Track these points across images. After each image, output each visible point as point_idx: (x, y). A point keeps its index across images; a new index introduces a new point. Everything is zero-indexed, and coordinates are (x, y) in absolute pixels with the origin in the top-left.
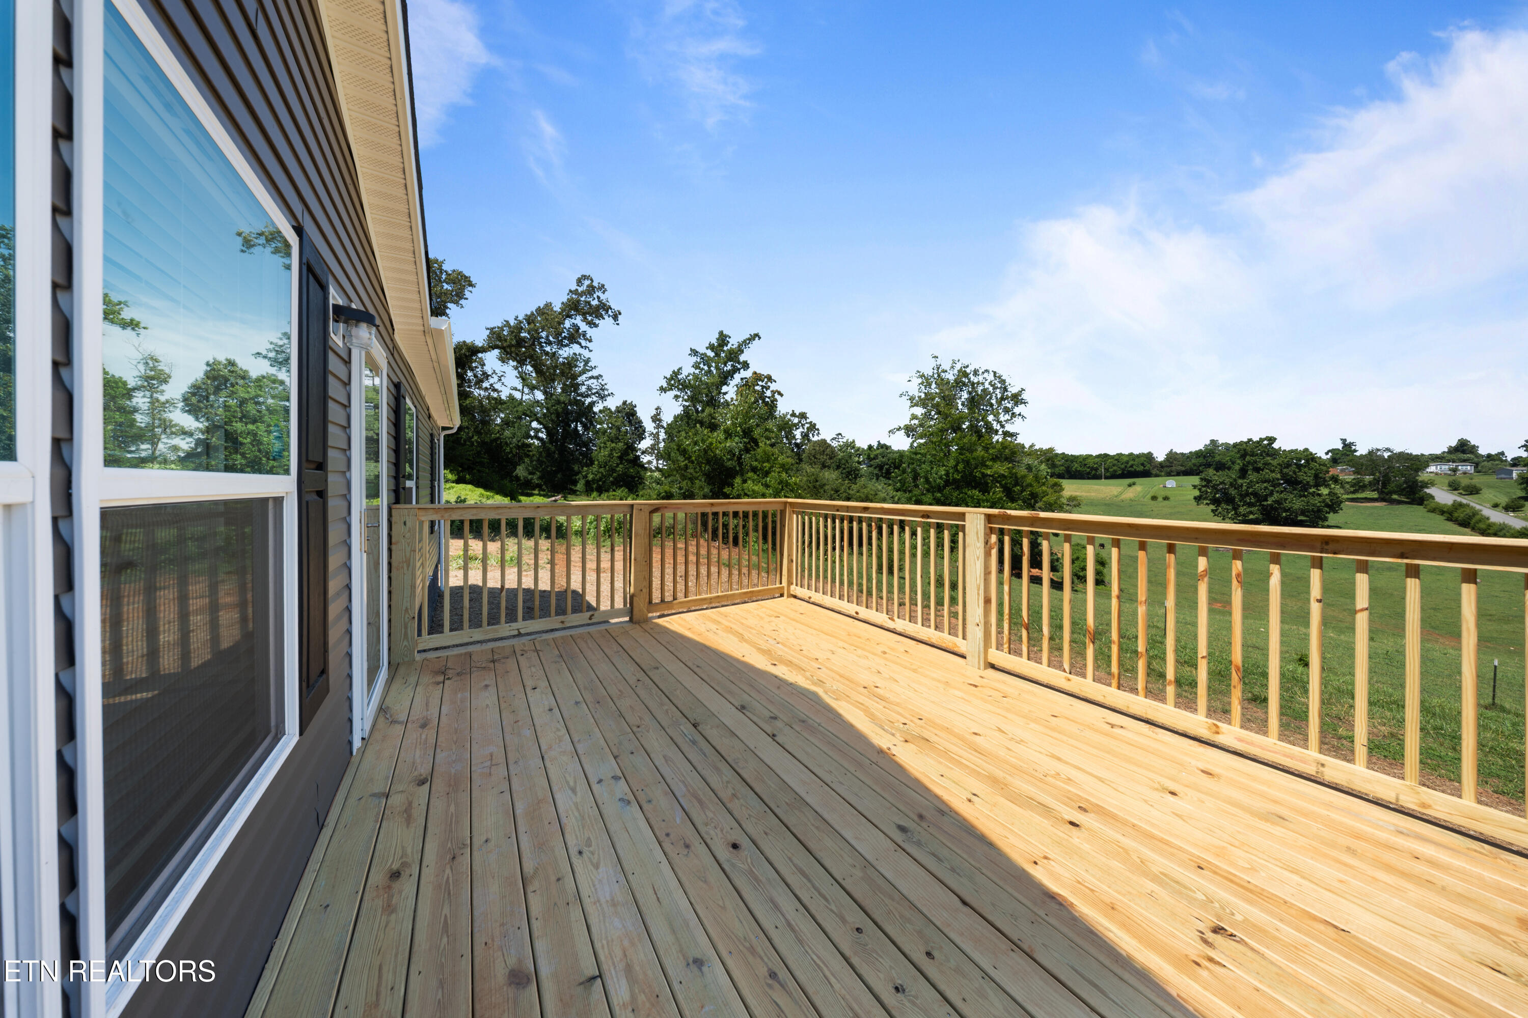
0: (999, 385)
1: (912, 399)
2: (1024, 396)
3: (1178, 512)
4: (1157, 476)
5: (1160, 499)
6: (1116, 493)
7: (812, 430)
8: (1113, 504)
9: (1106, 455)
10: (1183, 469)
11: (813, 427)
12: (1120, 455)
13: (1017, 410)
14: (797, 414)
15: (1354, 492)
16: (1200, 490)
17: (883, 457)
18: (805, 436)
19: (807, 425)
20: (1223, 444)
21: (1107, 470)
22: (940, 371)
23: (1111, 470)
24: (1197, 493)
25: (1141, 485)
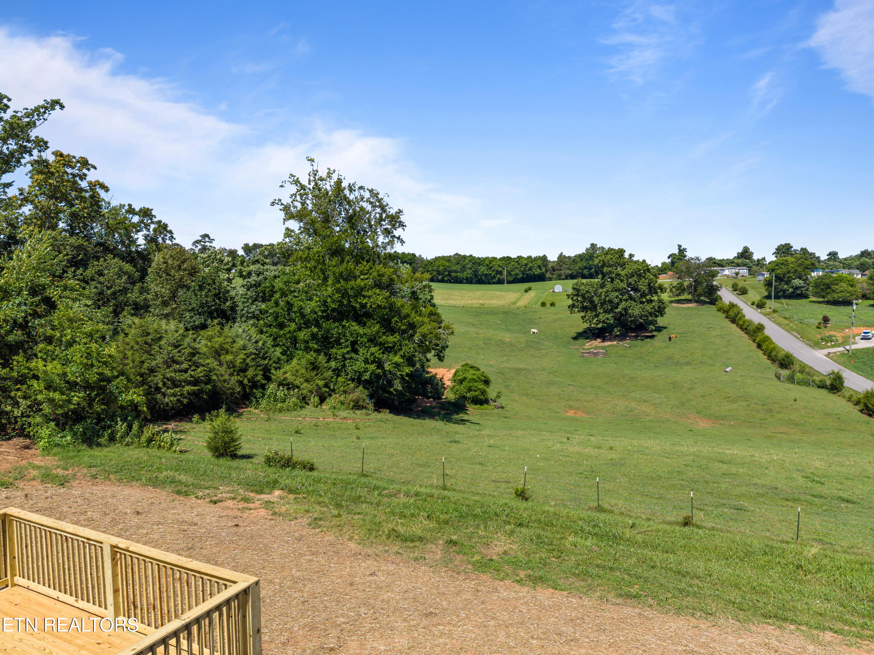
0: (377, 204)
1: (286, 209)
2: (402, 218)
3: (560, 319)
4: (550, 279)
5: (548, 305)
6: (513, 300)
7: (161, 233)
8: (510, 312)
9: (509, 258)
10: (570, 272)
11: (163, 228)
12: (520, 258)
13: (397, 233)
14: (137, 209)
15: (677, 295)
16: (572, 299)
17: (258, 275)
18: (151, 240)
19: (153, 226)
20: (600, 248)
21: (509, 273)
22: (317, 177)
23: (513, 273)
24: (570, 302)
25: (536, 290)
